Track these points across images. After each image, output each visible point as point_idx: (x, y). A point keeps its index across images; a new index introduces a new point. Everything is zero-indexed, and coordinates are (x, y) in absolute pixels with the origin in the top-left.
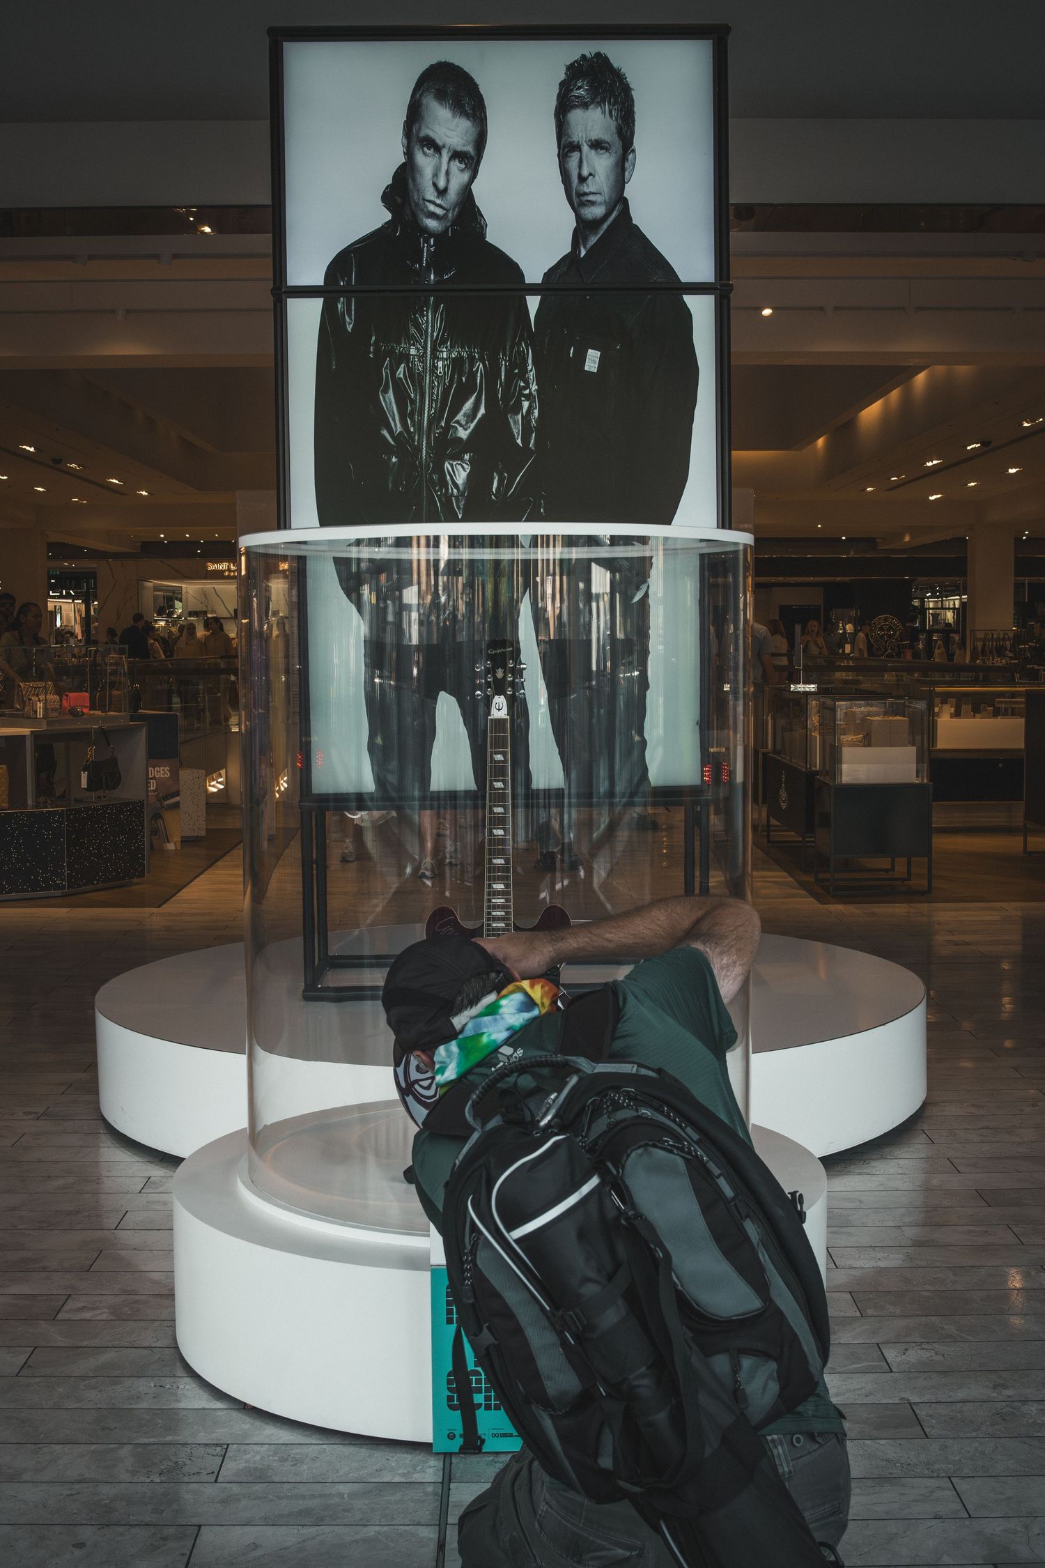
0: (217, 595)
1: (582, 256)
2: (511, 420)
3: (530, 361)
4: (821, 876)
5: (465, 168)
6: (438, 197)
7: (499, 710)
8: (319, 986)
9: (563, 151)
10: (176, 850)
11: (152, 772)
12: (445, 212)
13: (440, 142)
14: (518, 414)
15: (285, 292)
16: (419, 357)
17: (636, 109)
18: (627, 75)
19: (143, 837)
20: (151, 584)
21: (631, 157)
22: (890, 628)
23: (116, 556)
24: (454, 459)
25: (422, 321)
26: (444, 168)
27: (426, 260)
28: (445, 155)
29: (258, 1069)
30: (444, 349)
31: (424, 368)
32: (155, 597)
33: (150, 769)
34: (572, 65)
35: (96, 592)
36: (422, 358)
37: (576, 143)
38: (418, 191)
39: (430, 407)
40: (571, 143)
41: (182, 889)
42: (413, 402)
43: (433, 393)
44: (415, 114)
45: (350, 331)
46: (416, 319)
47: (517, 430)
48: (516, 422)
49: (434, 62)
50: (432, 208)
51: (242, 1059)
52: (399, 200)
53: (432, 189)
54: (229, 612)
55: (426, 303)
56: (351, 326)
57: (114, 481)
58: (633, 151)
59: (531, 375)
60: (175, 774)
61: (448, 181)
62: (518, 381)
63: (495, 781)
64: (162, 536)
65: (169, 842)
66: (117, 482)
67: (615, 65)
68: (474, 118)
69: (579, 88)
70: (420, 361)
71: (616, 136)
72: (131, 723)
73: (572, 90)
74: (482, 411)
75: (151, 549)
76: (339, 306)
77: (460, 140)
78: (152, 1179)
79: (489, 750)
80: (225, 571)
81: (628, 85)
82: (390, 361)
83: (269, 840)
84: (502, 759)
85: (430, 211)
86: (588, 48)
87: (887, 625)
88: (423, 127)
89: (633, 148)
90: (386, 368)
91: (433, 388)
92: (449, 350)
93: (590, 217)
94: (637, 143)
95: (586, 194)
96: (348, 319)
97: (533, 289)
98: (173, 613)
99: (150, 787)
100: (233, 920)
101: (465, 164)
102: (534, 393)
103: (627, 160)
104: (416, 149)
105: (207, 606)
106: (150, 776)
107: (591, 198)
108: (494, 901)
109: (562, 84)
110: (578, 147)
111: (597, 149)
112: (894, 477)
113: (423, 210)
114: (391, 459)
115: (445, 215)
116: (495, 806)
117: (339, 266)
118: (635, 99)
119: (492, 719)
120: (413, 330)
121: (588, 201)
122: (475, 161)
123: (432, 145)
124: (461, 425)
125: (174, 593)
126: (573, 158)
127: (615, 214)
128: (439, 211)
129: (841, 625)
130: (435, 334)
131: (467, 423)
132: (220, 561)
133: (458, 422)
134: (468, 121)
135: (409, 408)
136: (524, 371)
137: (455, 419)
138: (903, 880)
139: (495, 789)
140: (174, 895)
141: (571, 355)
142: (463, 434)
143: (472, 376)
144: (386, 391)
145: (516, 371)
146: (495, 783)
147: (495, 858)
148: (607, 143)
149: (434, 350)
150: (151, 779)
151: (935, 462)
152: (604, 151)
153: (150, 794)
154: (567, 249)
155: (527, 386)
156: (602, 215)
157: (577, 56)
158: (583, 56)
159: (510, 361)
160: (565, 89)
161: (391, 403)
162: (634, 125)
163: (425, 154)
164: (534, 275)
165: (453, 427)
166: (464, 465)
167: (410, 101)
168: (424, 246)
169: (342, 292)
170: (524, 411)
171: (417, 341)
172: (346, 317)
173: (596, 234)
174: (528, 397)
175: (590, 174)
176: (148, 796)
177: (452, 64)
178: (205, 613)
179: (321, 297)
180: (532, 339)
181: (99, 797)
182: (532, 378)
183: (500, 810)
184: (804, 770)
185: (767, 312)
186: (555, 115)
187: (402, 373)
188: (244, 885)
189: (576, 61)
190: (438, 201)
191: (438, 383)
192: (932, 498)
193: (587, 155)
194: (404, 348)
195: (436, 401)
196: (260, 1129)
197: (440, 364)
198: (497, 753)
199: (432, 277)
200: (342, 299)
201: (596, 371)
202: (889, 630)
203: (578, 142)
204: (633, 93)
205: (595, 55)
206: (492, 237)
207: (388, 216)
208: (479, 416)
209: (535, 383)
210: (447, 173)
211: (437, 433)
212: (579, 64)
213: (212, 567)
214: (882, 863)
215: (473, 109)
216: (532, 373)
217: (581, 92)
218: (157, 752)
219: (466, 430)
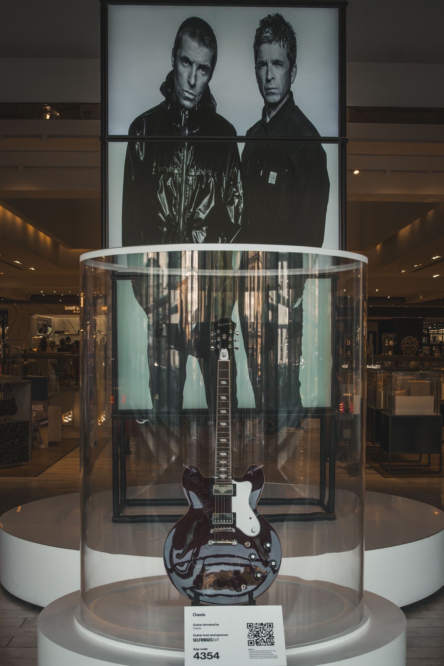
0: (70, 323)
1: (267, 122)
2: (228, 209)
3: (239, 178)
4: (383, 464)
5: (205, 74)
6: (190, 89)
7: (224, 356)
8: (121, 515)
9: (258, 65)
10: (46, 448)
11: (34, 407)
12: (194, 97)
13: (192, 60)
14: (232, 206)
15: (107, 138)
16: (179, 174)
17: (297, 44)
18: (293, 26)
19: (28, 440)
20: (36, 317)
21: (294, 69)
22: (412, 343)
23: (18, 302)
24: (197, 230)
25: (181, 155)
26: (194, 73)
27: (184, 122)
28: (195, 67)
29: (87, 558)
30: (193, 171)
31: (182, 180)
32: (38, 324)
33: (33, 406)
34: (263, 20)
35: (8, 321)
36: (181, 175)
37: (265, 62)
38: (180, 85)
39: (185, 201)
40: (262, 61)
41: (49, 468)
42: (176, 199)
43: (186, 194)
44: (178, 45)
45: (142, 160)
46: (178, 154)
47: (232, 214)
48: (231, 210)
49: (189, 17)
50: (187, 95)
51: (78, 553)
52: (169, 90)
53: (187, 85)
54: (76, 332)
55: (184, 146)
56: (143, 157)
57: (17, 262)
58: (296, 66)
59: (240, 185)
60: (46, 409)
61: (196, 80)
62: (232, 188)
63: (222, 396)
64: (42, 292)
65: (42, 444)
66: (19, 262)
67: (286, 20)
68: (210, 47)
69: (267, 32)
70: (179, 176)
71: (286, 59)
72: (23, 381)
73: (263, 34)
74: (213, 204)
75: (36, 299)
76: (136, 146)
77: (203, 59)
78: (27, 620)
79: (218, 379)
80: (74, 310)
81: (293, 31)
82: (164, 176)
83: (95, 444)
84: (226, 383)
85: (186, 96)
86: (272, 11)
87: (410, 341)
88: (183, 51)
89: (295, 64)
90: (161, 180)
91: (187, 191)
92: (196, 171)
93: (272, 101)
94: (298, 62)
95: (270, 89)
96: (141, 154)
97: (241, 139)
98: (47, 332)
99: (33, 415)
100: (75, 484)
101: (205, 72)
102: (241, 194)
103: (292, 71)
104: (179, 63)
105: (64, 329)
106: (33, 410)
107: (273, 91)
108: (220, 462)
109: (258, 30)
110: (266, 64)
111: (276, 65)
112: (416, 265)
113: (182, 96)
114: (163, 229)
115: (194, 98)
116: (221, 410)
117: (136, 125)
118: (297, 39)
119: (220, 362)
120: (176, 160)
121: (271, 93)
122: (211, 70)
123: (188, 61)
124: (201, 211)
125: (47, 322)
126: (263, 70)
127: (285, 100)
128: (191, 97)
129: (387, 341)
130: (188, 162)
131: (205, 210)
132: (72, 306)
133: (200, 210)
134: (207, 49)
135: (174, 202)
136: (236, 183)
137: (198, 208)
138: (426, 466)
139: (222, 400)
140: (44, 471)
141: (261, 175)
142: (202, 216)
143: (208, 185)
144: (161, 192)
145: (232, 183)
146: (221, 397)
147: (221, 439)
148: (281, 61)
149: (187, 171)
150: (33, 411)
151: (437, 257)
152: (280, 66)
153: (32, 419)
154: (259, 117)
155: (237, 191)
156: (278, 100)
157: (266, 15)
158: (269, 16)
159: (228, 177)
160: (259, 33)
161: (164, 199)
162: (296, 52)
163: (184, 66)
164: (241, 131)
165: (197, 212)
166: (203, 233)
167: (176, 37)
168: (182, 115)
169: (138, 139)
170: (236, 204)
171: (178, 166)
172: (140, 152)
173: (275, 110)
174: (238, 197)
175: (273, 78)
176: (31, 419)
177: (199, 19)
178: (63, 332)
179: (127, 142)
180: (241, 166)
181: (5, 419)
182: (240, 186)
183: (224, 412)
184: (375, 409)
185: (356, 172)
186: (254, 47)
187: (170, 183)
188: (80, 466)
189: (265, 18)
190: (191, 91)
191: (189, 188)
192: (434, 276)
193: (271, 67)
194: (171, 169)
195: (188, 198)
196: (87, 591)
197: (191, 178)
198: (222, 380)
199: (187, 132)
200: (138, 143)
201: (274, 183)
202: (411, 344)
203: (266, 61)
204: (296, 35)
205: (275, 15)
206: (219, 111)
207: (163, 99)
208: (211, 206)
209: (241, 189)
210: (196, 76)
211: (189, 215)
212: (267, 20)
213: (67, 308)
214: (415, 457)
215: (210, 43)
216: (240, 184)
217: (268, 34)
218: (36, 397)
219: (204, 214)
